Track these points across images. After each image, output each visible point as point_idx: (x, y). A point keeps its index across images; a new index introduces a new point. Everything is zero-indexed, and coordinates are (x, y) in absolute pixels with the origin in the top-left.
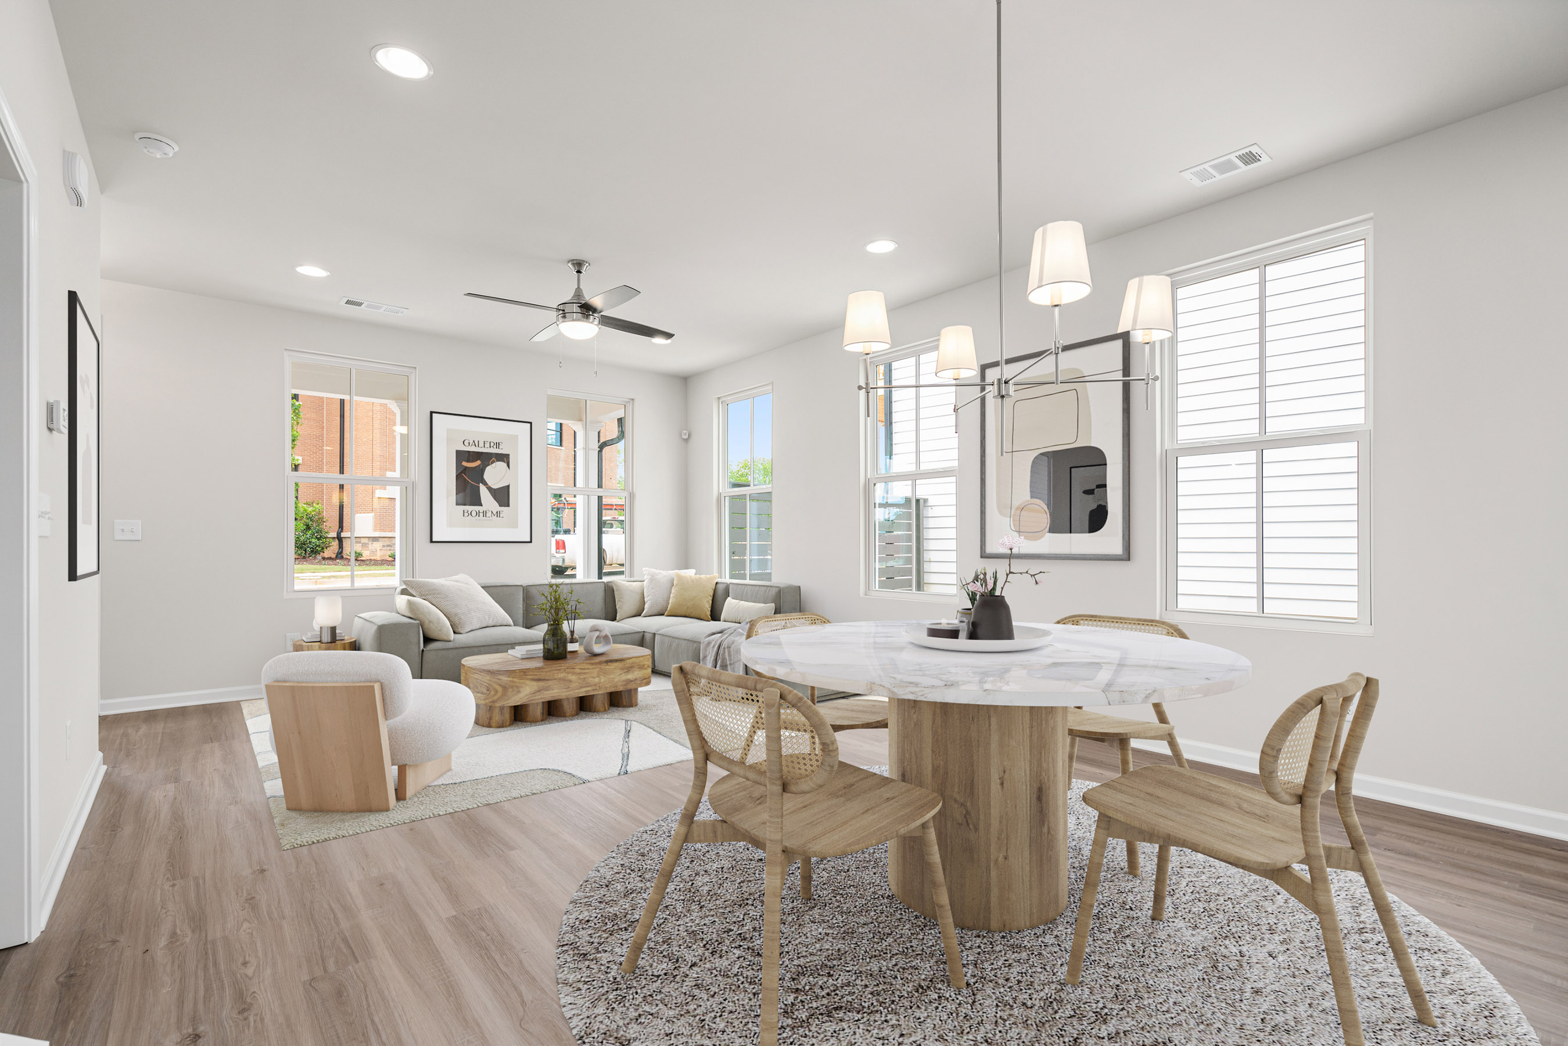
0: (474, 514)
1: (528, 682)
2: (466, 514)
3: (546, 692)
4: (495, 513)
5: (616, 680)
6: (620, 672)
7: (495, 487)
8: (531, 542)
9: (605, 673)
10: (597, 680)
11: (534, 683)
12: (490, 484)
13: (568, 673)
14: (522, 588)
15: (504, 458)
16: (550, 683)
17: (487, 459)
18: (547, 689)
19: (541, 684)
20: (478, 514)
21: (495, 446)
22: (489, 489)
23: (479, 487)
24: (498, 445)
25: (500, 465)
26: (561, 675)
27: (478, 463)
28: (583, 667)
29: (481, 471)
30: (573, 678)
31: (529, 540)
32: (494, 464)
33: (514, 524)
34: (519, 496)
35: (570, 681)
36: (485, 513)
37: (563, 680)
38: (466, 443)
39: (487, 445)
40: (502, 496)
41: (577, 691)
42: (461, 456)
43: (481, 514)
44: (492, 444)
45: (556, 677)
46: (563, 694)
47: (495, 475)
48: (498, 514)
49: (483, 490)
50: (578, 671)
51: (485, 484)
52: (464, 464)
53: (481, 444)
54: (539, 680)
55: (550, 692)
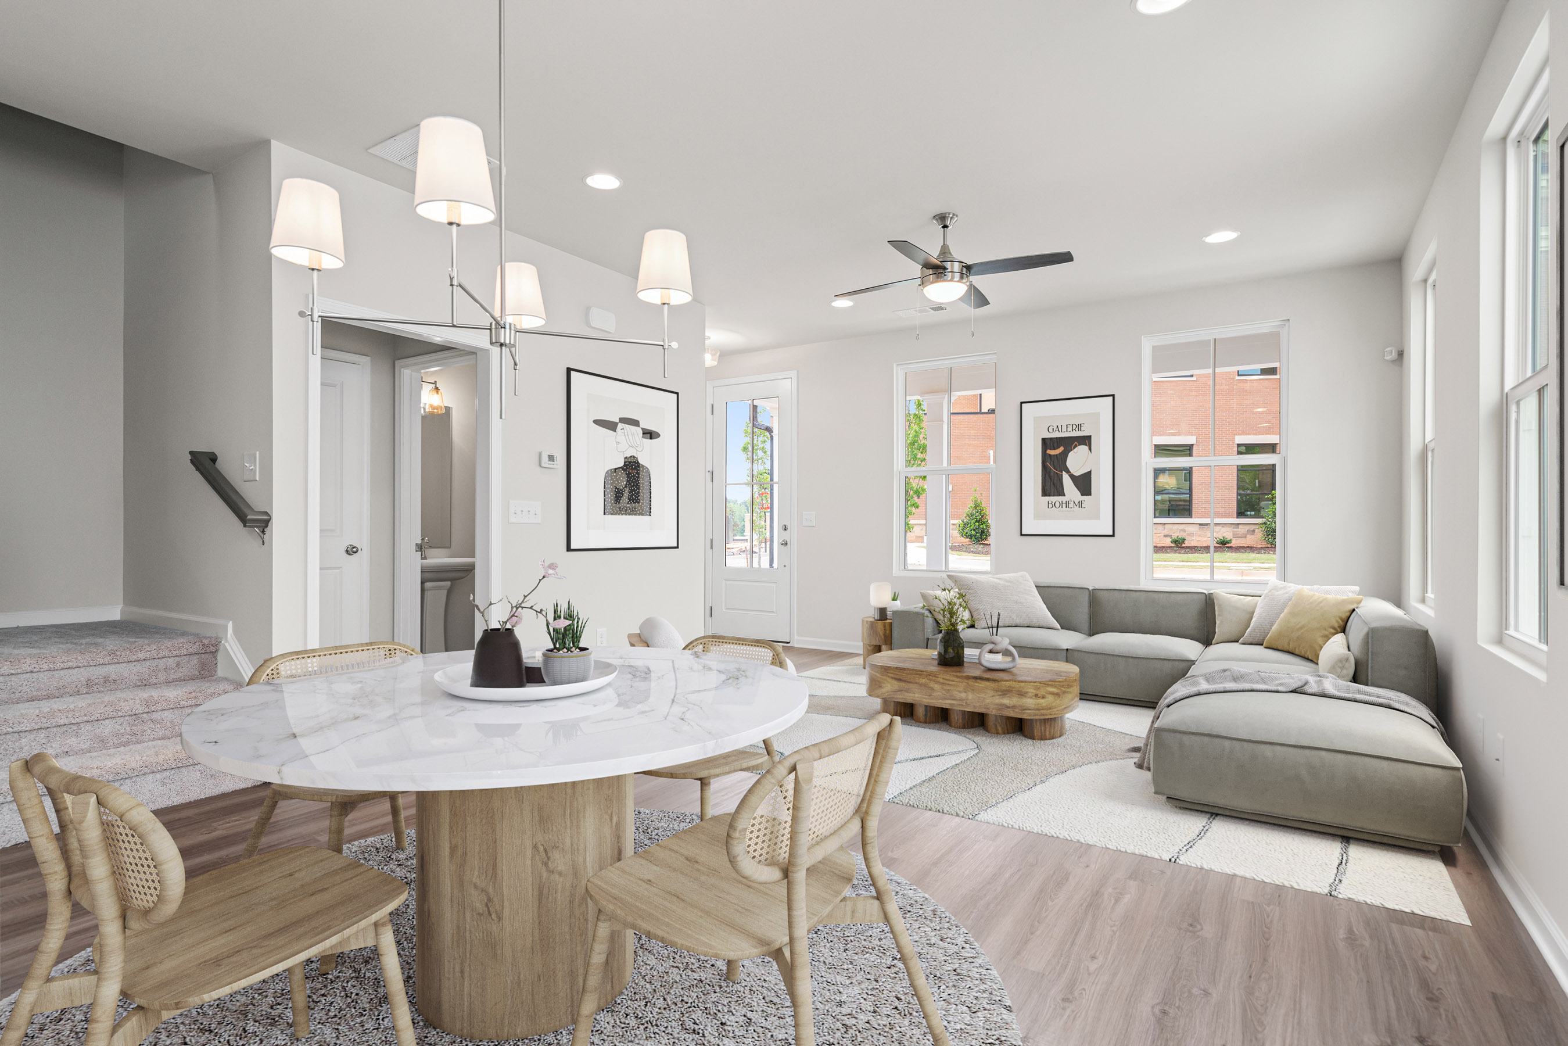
0: (1057, 505)
1: (890, 680)
2: (1050, 506)
3: (907, 694)
4: (1077, 503)
5: (988, 701)
6: (992, 693)
7: (1077, 474)
8: (1113, 535)
9: (973, 690)
10: (963, 695)
11: (895, 682)
12: (1072, 471)
13: (930, 680)
14: (1087, 593)
15: (1086, 440)
16: (911, 686)
17: (1069, 443)
18: (907, 691)
19: (903, 684)
20: (1061, 504)
21: (1077, 429)
22: (1072, 477)
23: (1062, 475)
24: (1079, 427)
25: (1082, 449)
26: (923, 681)
27: (1061, 449)
28: (947, 678)
29: (1064, 455)
30: (936, 686)
31: (1111, 534)
32: (1076, 448)
33: (1096, 516)
34: (1101, 484)
35: (932, 689)
36: (1067, 504)
37: (925, 685)
38: (1051, 429)
39: (1070, 429)
40: (1084, 484)
41: (940, 701)
42: (1047, 444)
43: (1064, 505)
44: (1074, 427)
45: (917, 681)
46: (924, 700)
47: (1077, 461)
48: (1080, 504)
49: (1066, 479)
50: (941, 680)
51: (1068, 471)
52: (1049, 452)
53: (1064, 429)
54: (900, 680)
55: (910, 694)
